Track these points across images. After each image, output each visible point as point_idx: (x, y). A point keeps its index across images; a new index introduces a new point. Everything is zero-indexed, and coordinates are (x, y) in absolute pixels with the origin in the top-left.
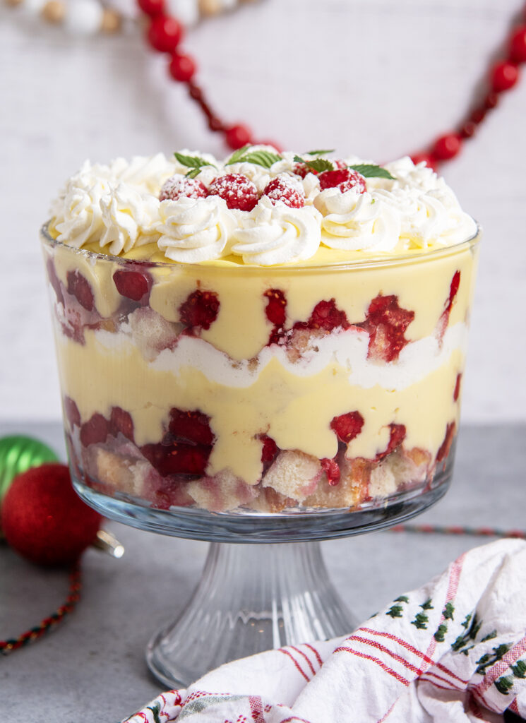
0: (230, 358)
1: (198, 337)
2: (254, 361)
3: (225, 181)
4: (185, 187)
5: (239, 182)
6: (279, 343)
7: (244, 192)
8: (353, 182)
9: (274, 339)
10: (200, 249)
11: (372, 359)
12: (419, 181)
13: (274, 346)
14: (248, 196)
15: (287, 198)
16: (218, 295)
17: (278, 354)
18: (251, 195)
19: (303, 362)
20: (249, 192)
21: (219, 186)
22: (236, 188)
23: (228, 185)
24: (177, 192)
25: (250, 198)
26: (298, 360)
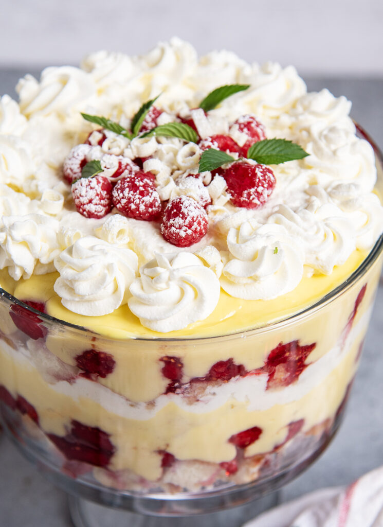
0: (127, 400)
1: (96, 381)
2: (151, 404)
3: (127, 190)
4: (87, 192)
5: (142, 194)
6: (176, 392)
7: (146, 206)
8: (260, 189)
9: (171, 389)
10: (97, 303)
11: (270, 390)
12: (333, 147)
13: (171, 395)
14: (150, 210)
15: (189, 228)
16: (113, 356)
17: (176, 400)
18: (154, 209)
19: (199, 404)
20: (151, 205)
21: (121, 195)
22: (137, 201)
23: (130, 195)
24: (78, 195)
25: (152, 212)
26: (197, 403)
